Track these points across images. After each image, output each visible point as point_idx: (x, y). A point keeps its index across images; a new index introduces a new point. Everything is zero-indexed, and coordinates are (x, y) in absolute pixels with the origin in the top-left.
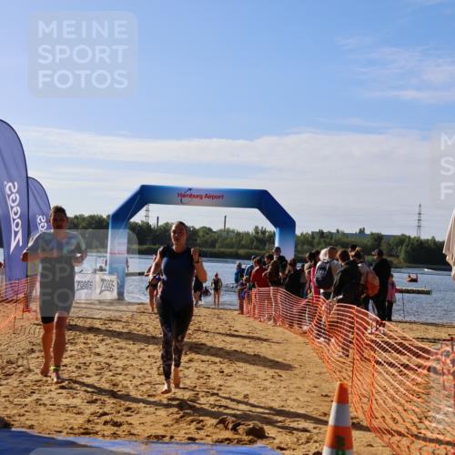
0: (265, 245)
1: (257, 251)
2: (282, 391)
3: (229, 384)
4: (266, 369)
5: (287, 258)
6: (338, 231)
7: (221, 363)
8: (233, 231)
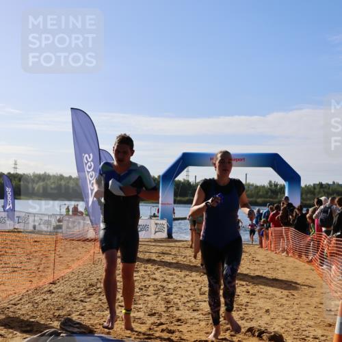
0: (277, 195)
1: (271, 200)
2: (295, 307)
3: (254, 301)
4: (282, 290)
5: (294, 205)
6: (334, 183)
7: (247, 285)
8: (252, 185)
